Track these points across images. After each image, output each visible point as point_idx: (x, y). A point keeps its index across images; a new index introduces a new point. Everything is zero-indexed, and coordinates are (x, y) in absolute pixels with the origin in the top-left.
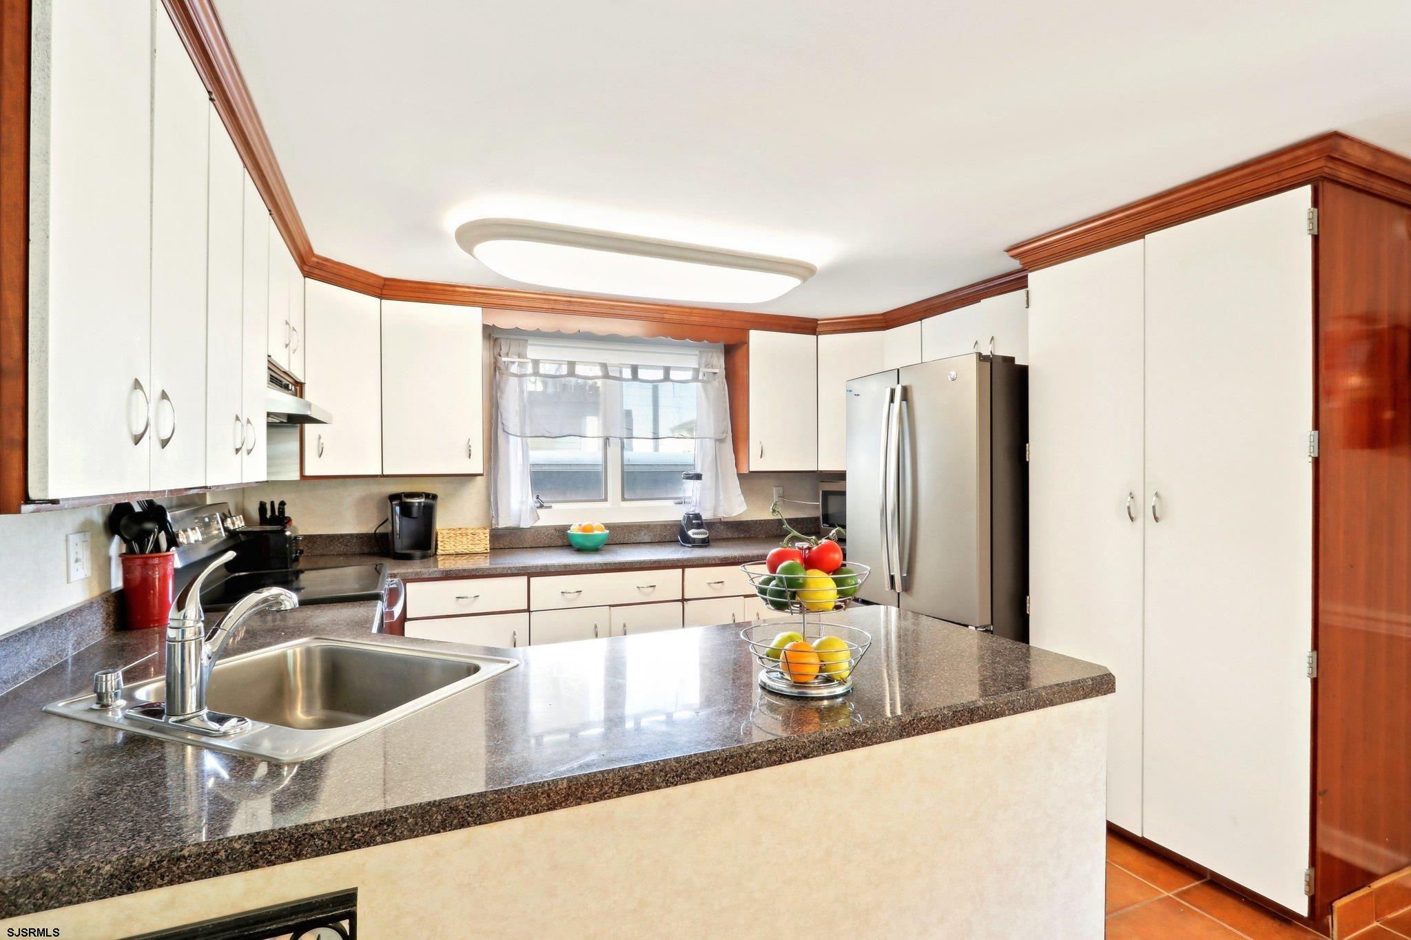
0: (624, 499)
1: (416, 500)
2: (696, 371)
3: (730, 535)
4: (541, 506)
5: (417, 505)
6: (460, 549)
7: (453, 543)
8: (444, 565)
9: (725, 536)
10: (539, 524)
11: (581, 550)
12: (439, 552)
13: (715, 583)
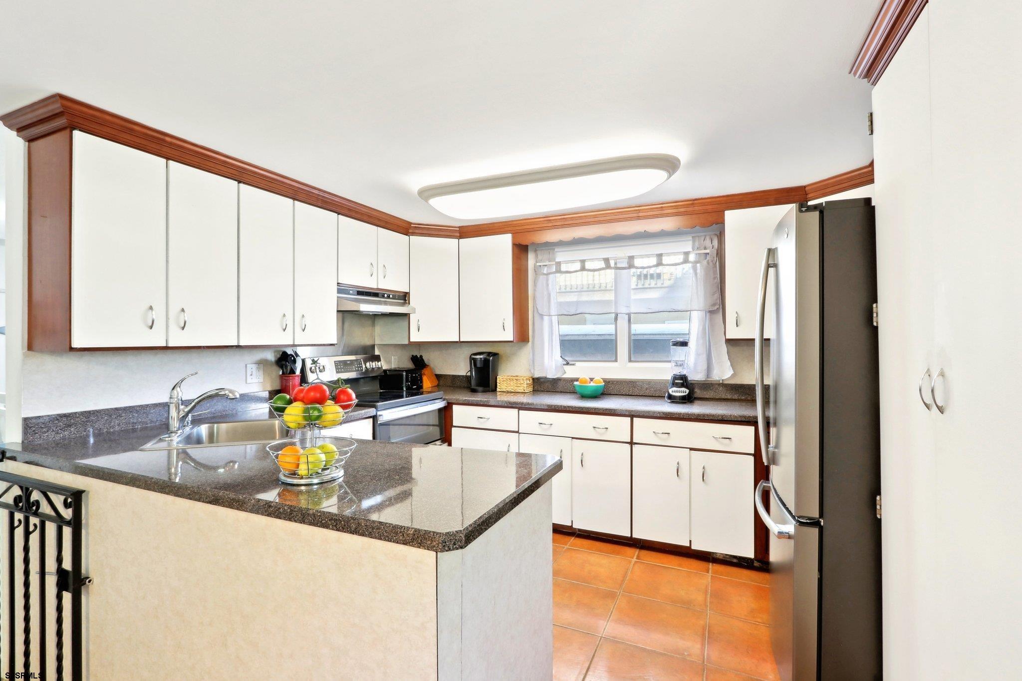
0: (630, 361)
1: (478, 357)
2: (687, 254)
3: (729, 397)
4: (568, 364)
5: (479, 359)
6: (509, 389)
7: (506, 385)
8: (501, 398)
9: (723, 397)
10: (565, 376)
11: (583, 397)
12: (498, 390)
13: (663, 433)
